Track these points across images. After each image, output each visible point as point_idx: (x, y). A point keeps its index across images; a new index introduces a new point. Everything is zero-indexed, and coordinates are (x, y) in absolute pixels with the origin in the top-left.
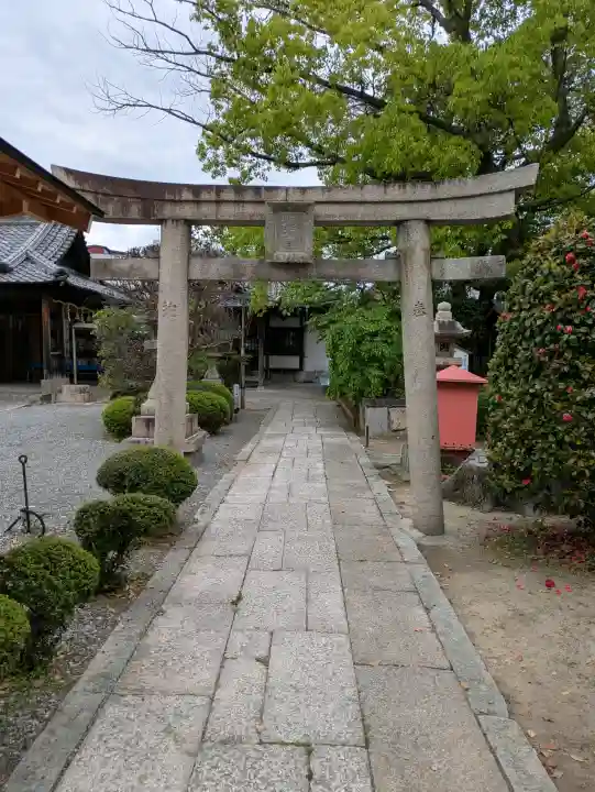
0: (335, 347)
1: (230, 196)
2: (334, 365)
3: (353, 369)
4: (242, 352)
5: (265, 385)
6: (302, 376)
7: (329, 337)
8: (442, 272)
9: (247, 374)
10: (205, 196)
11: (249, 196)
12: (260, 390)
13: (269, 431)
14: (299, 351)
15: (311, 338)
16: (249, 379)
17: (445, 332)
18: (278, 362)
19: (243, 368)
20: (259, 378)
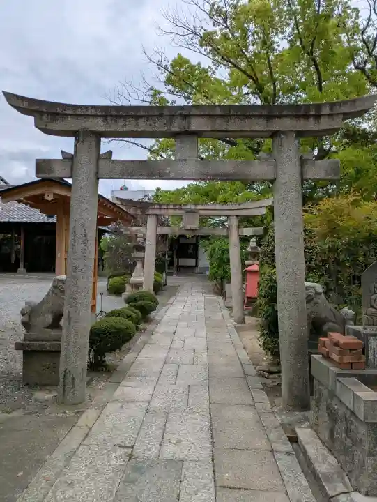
0: (211, 256)
1: (171, 207)
2: (211, 264)
3: (219, 266)
4: (167, 256)
5: (177, 275)
6: (197, 270)
7: (209, 251)
8: (242, 233)
9: (169, 269)
10: (162, 207)
11: (178, 207)
12: (175, 276)
13: (180, 294)
14: (195, 256)
15: (201, 250)
16: (170, 271)
17: (253, 251)
18: (183, 262)
19: (167, 264)
20: (174, 270)
